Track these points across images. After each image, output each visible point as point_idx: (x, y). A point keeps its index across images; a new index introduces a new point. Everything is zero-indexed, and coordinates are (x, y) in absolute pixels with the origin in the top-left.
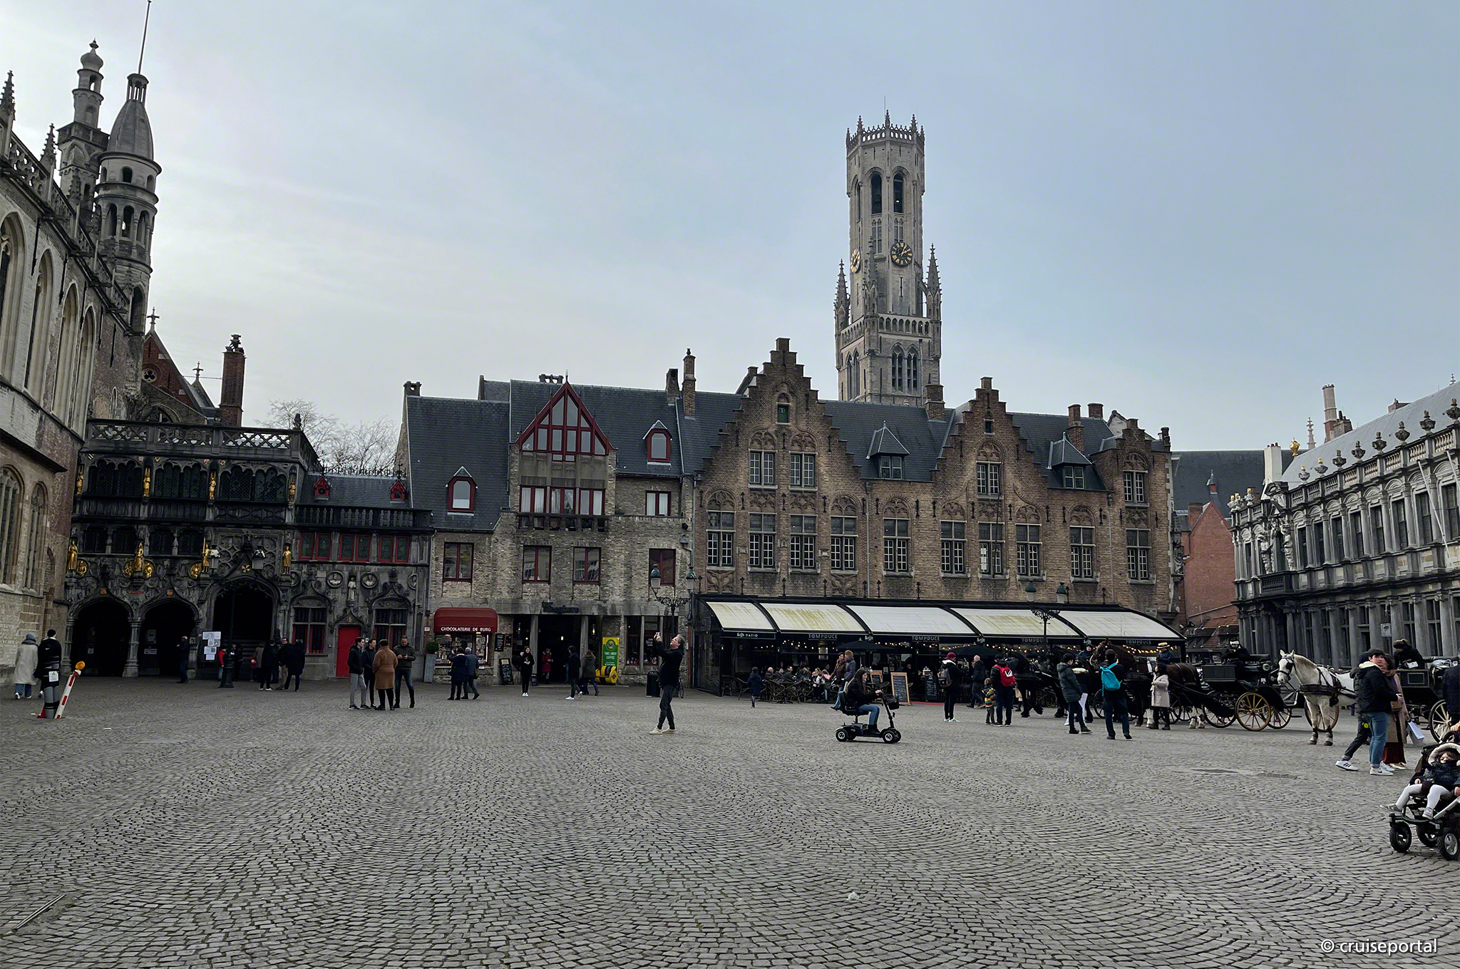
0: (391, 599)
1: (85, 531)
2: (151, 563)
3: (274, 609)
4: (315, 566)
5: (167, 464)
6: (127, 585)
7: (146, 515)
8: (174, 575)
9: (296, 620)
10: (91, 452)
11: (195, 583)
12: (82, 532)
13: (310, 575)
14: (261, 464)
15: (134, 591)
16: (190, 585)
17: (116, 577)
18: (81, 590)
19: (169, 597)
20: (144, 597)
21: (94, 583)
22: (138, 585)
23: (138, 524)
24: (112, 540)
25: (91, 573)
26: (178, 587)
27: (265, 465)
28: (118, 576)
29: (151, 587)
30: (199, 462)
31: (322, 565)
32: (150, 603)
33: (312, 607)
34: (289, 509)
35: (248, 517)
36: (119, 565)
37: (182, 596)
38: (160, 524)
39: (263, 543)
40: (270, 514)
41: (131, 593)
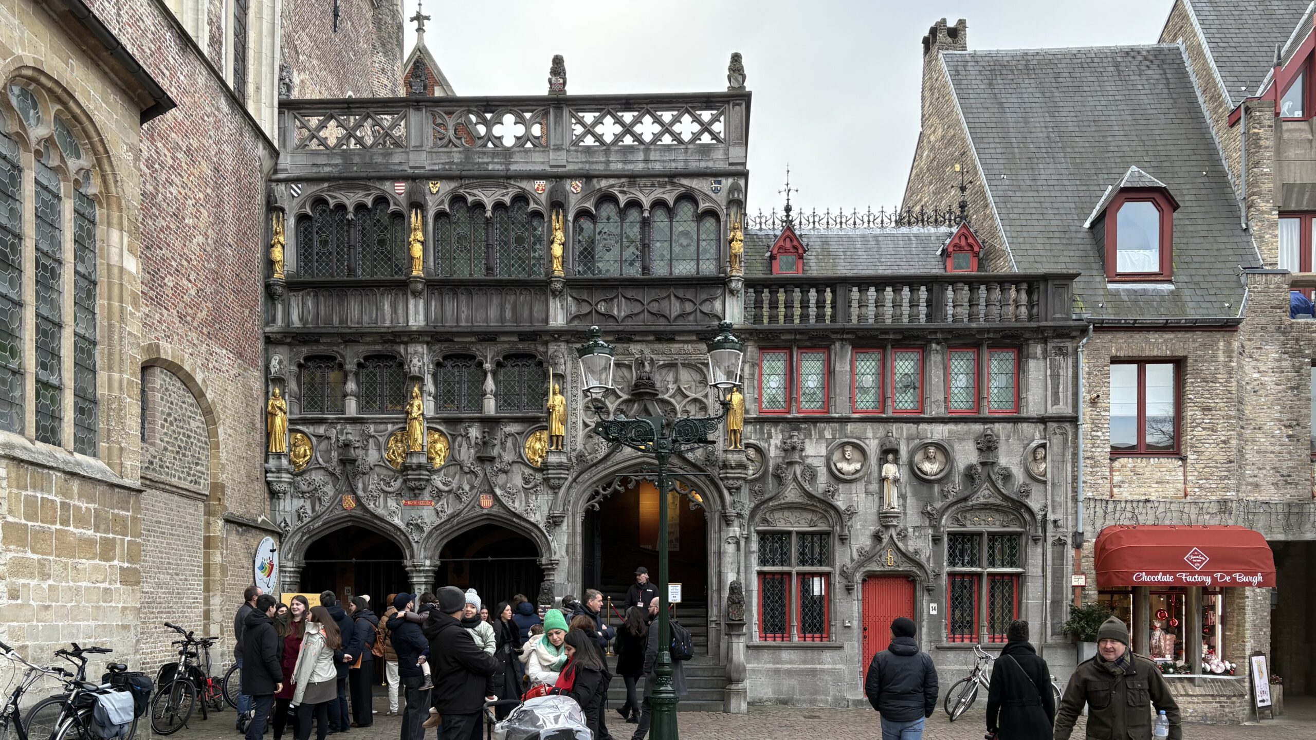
0: (986, 507)
1: (300, 366)
2: (442, 433)
3: (713, 536)
4: (798, 429)
5: (457, 199)
6: (397, 485)
7: (422, 323)
8: (492, 460)
9: (763, 561)
10: (297, 180)
11: (539, 477)
12: (294, 368)
13: (789, 449)
14: (663, 185)
15: (411, 500)
16: (527, 481)
17: (371, 469)
18: (302, 500)
19: (485, 511)
20: (434, 512)
21: (327, 483)
22: (417, 483)
23: (406, 343)
24: (358, 384)
25: (320, 460)
26: (503, 488)
27: (669, 187)
28: (375, 466)
29: (446, 489)
30: (524, 189)
31: (815, 426)
32: (447, 527)
33: (799, 528)
34: (733, 293)
35: (642, 316)
36: (375, 440)
37: (513, 509)
38: (452, 341)
39: (676, 380)
40: (689, 308)
41: (405, 505)
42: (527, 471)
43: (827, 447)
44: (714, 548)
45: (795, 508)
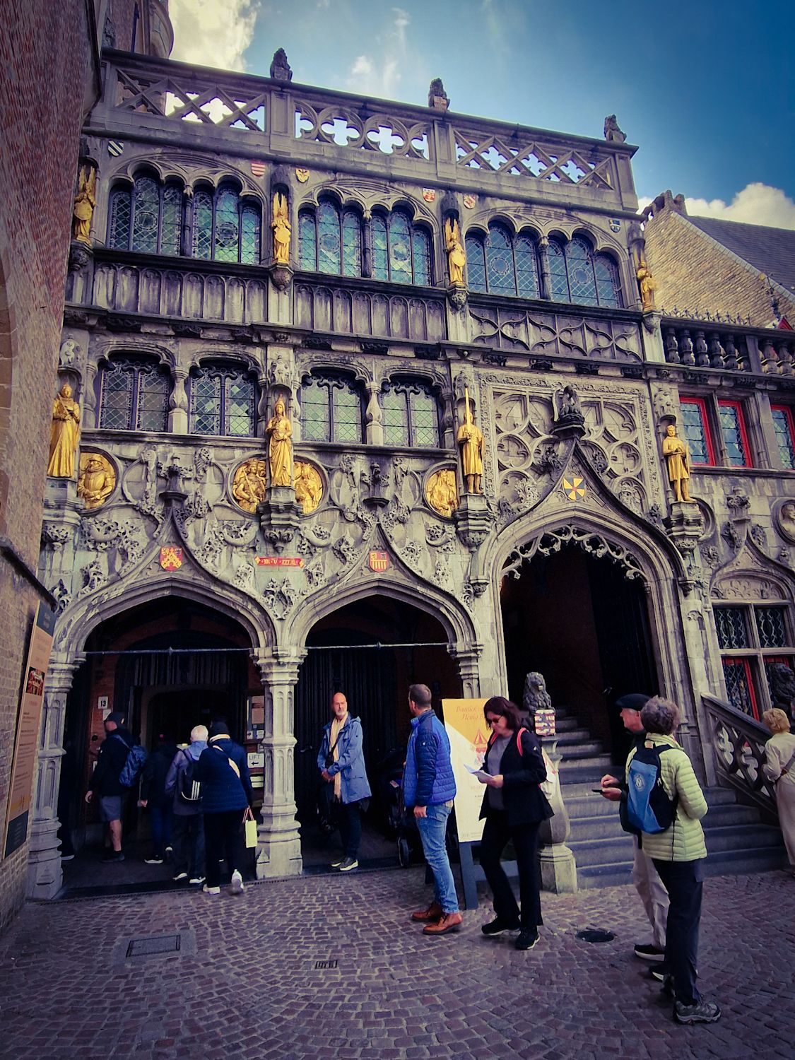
1: (102, 363)
3: (665, 611)
4: (739, 483)
5: (329, 197)
6: (249, 534)
8: (383, 503)
10: (118, 137)
11: (450, 529)
12: (94, 364)
13: (735, 506)
14: (560, 217)
16: (432, 536)
17: (210, 510)
18: (94, 553)
19: (377, 576)
20: (304, 577)
21: (138, 529)
22: (284, 532)
23: (265, 345)
24: (188, 395)
25: (129, 495)
26: (401, 543)
27: (565, 220)
28: (215, 505)
29: (323, 543)
30: (409, 196)
31: (754, 481)
32: (322, 598)
33: (753, 600)
34: (650, 330)
35: (553, 346)
36: (216, 469)
37: (419, 574)
38: (328, 348)
39: (599, 421)
40: (603, 342)
41: (261, 563)
42: (434, 522)
43: (770, 506)
44: (670, 626)
45: (745, 576)
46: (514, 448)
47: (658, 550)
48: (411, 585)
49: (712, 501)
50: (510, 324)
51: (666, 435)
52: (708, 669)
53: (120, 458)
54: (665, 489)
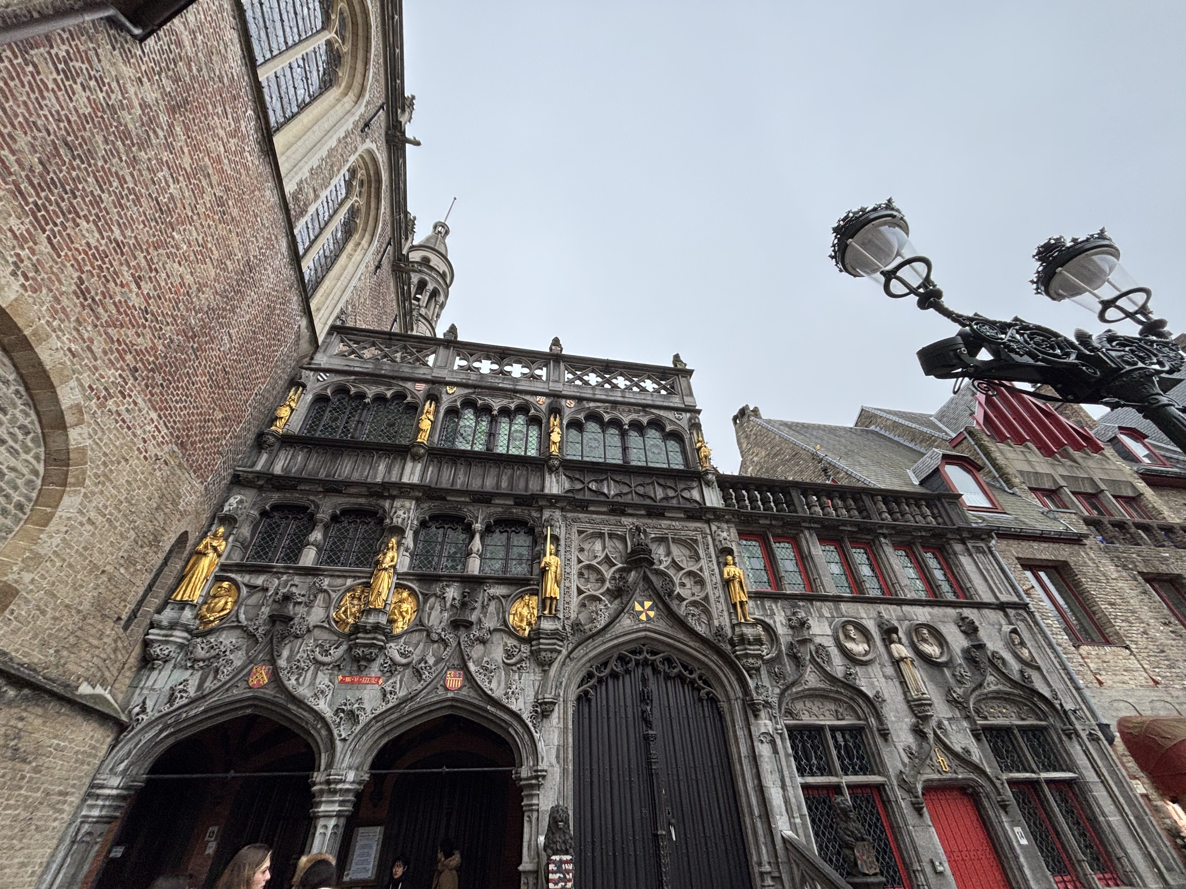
0: (998, 696)
1: (264, 514)
2: (413, 592)
3: (738, 732)
4: (798, 606)
5: (468, 401)
6: (337, 653)
7: (415, 480)
8: (468, 625)
10: (325, 371)
11: (525, 649)
12: (255, 513)
13: (796, 628)
14: (637, 412)
15: (351, 675)
16: (509, 655)
17: (309, 631)
18: (189, 672)
19: (450, 695)
20: (379, 694)
21: (238, 648)
22: (367, 651)
23: (393, 498)
24: (325, 536)
25: (242, 617)
26: (477, 663)
27: (642, 413)
28: (315, 627)
29: (404, 661)
30: (527, 401)
31: (812, 605)
32: (393, 717)
33: (829, 721)
34: (708, 484)
35: (630, 496)
36: (326, 595)
37: (489, 692)
38: (444, 499)
39: (668, 553)
40: (671, 493)
41: (342, 682)
42: (511, 642)
43: (830, 627)
44: (744, 750)
45: (817, 696)
46: (593, 577)
47: (726, 670)
48: (482, 704)
49: (775, 622)
50: (595, 481)
51: (726, 564)
52: (787, 801)
53: (247, 586)
54: (728, 610)
